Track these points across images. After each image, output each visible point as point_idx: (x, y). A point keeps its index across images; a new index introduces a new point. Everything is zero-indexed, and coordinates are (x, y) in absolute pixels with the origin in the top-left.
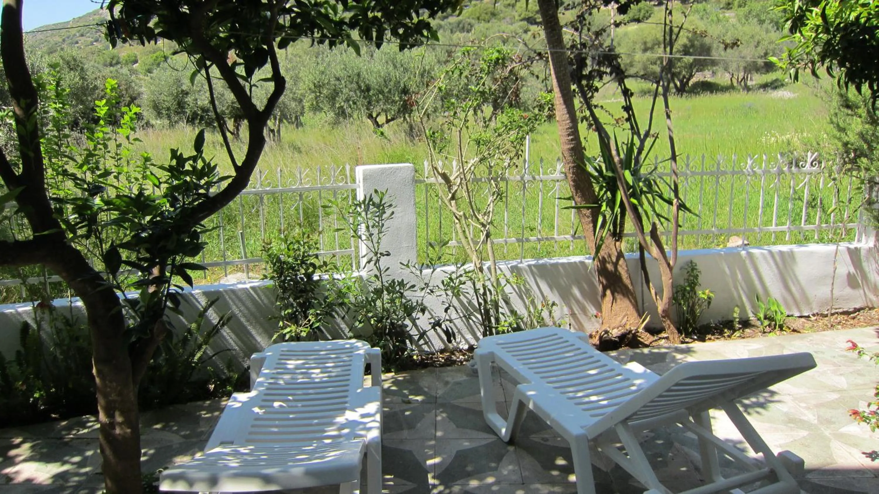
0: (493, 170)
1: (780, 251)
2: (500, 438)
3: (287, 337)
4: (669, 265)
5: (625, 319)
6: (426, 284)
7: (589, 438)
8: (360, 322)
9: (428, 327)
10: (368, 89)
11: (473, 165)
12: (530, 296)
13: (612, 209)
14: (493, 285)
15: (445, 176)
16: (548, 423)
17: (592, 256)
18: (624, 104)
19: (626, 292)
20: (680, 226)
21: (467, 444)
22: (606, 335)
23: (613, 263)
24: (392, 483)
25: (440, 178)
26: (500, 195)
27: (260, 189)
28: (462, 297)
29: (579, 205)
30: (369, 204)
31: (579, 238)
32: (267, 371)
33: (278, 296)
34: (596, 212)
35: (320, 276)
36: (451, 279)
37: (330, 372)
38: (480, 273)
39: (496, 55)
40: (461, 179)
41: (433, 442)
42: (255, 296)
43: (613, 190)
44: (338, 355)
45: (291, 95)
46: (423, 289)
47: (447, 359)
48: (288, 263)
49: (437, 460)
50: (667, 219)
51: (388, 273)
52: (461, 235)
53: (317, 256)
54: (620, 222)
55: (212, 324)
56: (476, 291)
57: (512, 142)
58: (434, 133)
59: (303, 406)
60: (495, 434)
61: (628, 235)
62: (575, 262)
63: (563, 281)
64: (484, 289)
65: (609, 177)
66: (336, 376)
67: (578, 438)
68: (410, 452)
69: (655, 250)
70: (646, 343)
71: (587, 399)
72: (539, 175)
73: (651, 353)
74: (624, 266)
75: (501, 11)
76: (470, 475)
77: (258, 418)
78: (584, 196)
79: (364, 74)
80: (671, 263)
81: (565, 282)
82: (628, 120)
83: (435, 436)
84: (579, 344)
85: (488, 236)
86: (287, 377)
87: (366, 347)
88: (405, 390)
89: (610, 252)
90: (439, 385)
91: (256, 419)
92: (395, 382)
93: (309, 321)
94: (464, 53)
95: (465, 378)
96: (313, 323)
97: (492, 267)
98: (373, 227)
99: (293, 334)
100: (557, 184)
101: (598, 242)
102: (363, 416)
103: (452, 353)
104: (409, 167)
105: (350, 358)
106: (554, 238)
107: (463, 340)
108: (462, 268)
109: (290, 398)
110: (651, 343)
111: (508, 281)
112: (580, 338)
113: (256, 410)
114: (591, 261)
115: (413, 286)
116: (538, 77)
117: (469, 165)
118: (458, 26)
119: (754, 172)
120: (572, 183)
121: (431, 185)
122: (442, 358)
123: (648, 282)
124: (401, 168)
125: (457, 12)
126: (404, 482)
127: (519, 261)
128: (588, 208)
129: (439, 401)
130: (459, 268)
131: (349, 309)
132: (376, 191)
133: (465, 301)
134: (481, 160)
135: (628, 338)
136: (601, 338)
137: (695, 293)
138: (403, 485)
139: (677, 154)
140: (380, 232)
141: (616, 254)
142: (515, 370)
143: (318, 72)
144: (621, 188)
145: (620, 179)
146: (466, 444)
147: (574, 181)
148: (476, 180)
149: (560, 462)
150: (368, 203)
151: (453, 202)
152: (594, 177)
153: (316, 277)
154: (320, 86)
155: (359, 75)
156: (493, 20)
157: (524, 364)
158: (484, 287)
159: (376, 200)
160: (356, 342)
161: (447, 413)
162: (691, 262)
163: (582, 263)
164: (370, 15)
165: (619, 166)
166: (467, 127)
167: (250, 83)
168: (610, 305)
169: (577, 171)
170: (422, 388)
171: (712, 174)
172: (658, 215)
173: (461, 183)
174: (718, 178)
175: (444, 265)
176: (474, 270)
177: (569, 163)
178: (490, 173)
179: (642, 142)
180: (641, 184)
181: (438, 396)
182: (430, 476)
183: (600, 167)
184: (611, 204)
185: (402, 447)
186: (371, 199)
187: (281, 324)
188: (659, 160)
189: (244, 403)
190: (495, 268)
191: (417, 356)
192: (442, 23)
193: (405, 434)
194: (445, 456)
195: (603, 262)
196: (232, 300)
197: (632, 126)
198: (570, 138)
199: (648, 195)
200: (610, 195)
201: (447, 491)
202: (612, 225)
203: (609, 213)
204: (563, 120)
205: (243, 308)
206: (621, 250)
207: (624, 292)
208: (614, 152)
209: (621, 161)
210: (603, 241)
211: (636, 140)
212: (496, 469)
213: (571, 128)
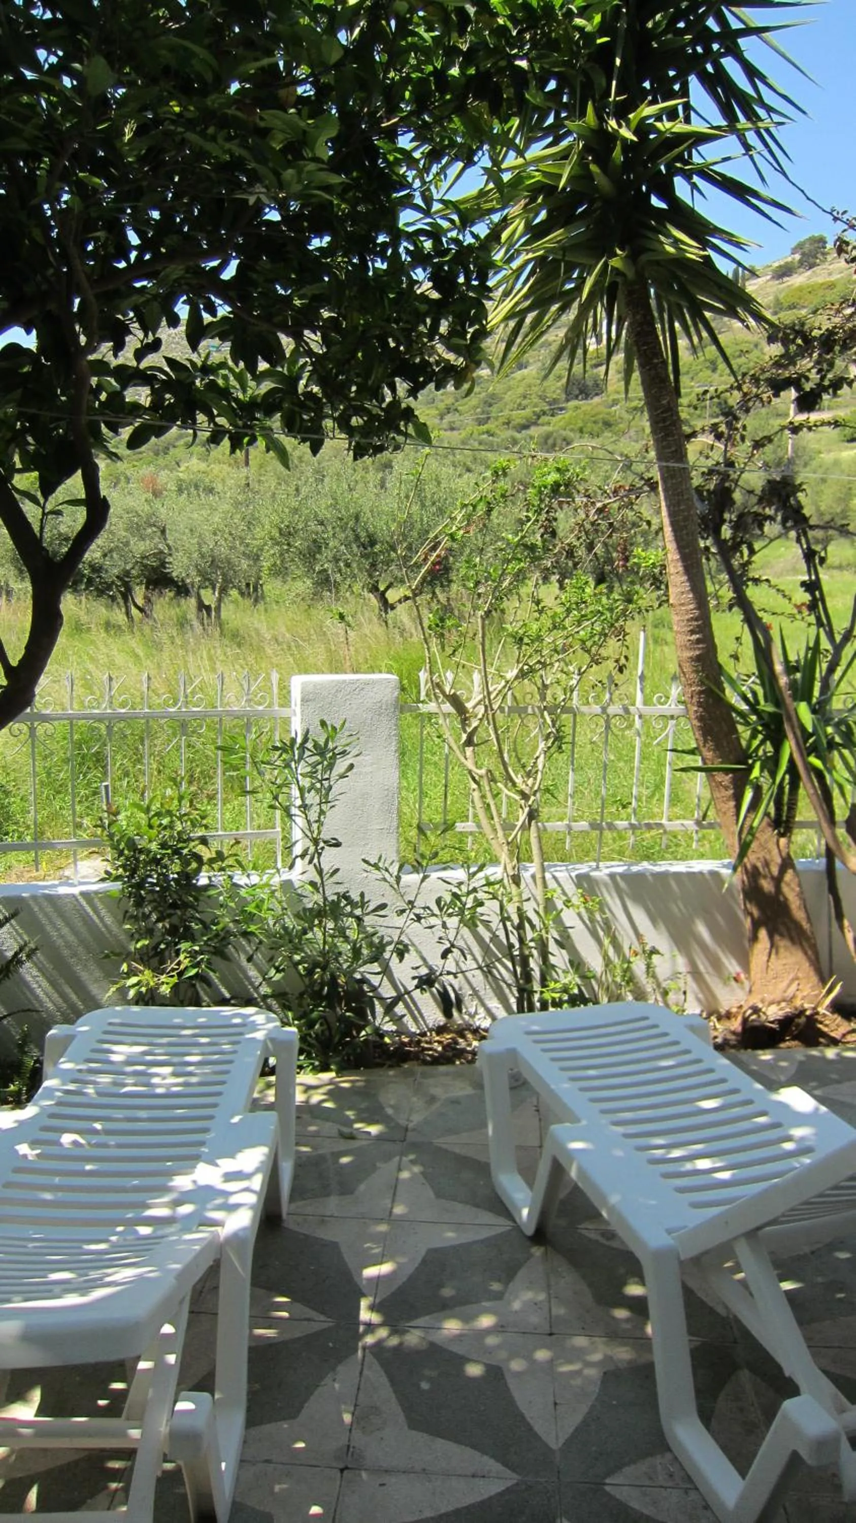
0: (549, 693)
2: (517, 1228)
3: (132, 993)
5: (794, 986)
6: (407, 904)
7: (682, 1258)
8: (278, 970)
9: (411, 985)
10: (373, 543)
13: (773, 774)
14: (537, 912)
15: (456, 701)
16: (604, 1214)
17: (732, 861)
19: (797, 935)
21: (450, 1234)
22: (754, 1017)
23: (773, 878)
24: (285, 1314)
25: (446, 705)
26: (558, 739)
27: (109, 711)
28: (481, 929)
29: (709, 765)
31: (711, 826)
32: (69, 1066)
33: (127, 912)
34: (740, 780)
35: (210, 878)
36: (455, 895)
37: (191, 1074)
38: (513, 887)
39: (553, 477)
40: (486, 707)
41: (383, 1228)
42: (89, 909)
43: (776, 737)
44: (215, 1039)
45: (242, 548)
46: (403, 911)
47: (449, 1045)
48: (149, 851)
49: (386, 1268)
51: (336, 878)
52: (480, 813)
53: (204, 841)
54: (789, 800)
55: (5, 957)
56: (504, 920)
59: (119, 1146)
61: (804, 825)
62: (701, 873)
63: (677, 909)
64: (520, 918)
65: (770, 714)
66: (200, 1084)
67: (660, 1255)
68: (335, 1245)
69: (853, 857)
70: (833, 1034)
71: (688, 1166)
73: (841, 1059)
74: (794, 886)
75: (621, 418)
76: (445, 1307)
77: (23, 1167)
78: (718, 749)
79: (366, 516)
81: (680, 910)
82: (812, 607)
83: (391, 1212)
84: (690, 1041)
85: (533, 815)
86: (105, 1079)
87: (271, 1025)
88: (350, 1109)
89: (768, 857)
90: (417, 1101)
91: (17, 1170)
92: (335, 1093)
93: (179, 964)
94: (496, 472)
96: (186, 968)
97: (538, 876)
99: (143, 989)
100: (671, 724)
101: (743, 836)
102: (230, 1177)
103: (461, 1033)
104: (388, 681)
105: (236, 1047)
106: (660, 825)
107: (481, 1010)
108: (481, 875)
109: (98, 1126)
110: (844, 1035)
111: (569, 902)
113: (24, 1149)
114: (730, 871)
115: (383, 906)
117: (503, 683)
118: (546, 443)
120: (696, 722)
121: (429, 716)
122: (439, 1042)
123: (840, 916)
124: (373, 683)
125: (466, 392)
126: (313, 1314)
127: (594, 865)
128: (727, 771)
129: (411, 1137)
130: (475, 874)
131: (261, 942)
132: (324, 724)
133: (487, 936)
135: (798, 1025)
136: (745, 1021)
138: (309, 1320)
140: (323, 802)
141: (779, 861)
142: (552, 1091)
143: (287, 510)
144: (790, 735)
145: (789, 719)
146: (450, 1236)
147: (700, 719)
148: (516, 711)
149: (634, 1291)
151: (469, 750)
152: (741, 714)
153: (203, 881)
154: (290, 533)
155: (357, 518)
156: (607, 434)
157: (573, 1079)
158: (520, 912)
159: (323, 740)
160: (257, 1013)
161: (422, 1164)
163: (715, 874)
165: (787, 693)
167: (43, 508)
168: (765, 958)
169: (706, 701)
170: (383, 1108)
173: (484, 715)
175: (444, 869)
176: (502, 880)
177: (691, 685)
178: (543, 698)
179: (838, 649)
180: (830, 730)
181: (411, 1125)
182: (364, 1303)
183: (754, 694)
184: (771, 765)
185: (320, 1234)
187: (124, 967)
190: (544, 878)
191: (392, 1038)
192: (518, 436)
193: (332, 1204)
194: (402, 1260)
195: (754, 874)
196: (46, 915)
197: (818, 619)
198: (695, 637)
199: (846, 752)
200: (769, 747)
201: (394, 1341)
202: (772, 804)
203: (765, 782)
204: (682, 605)
205: (65, 931)
206: (788, 855)
207: (794, 934)
208: (779, 668)
209: (793, 685)
210: (753, 835)
211: (825, 644)
212: (499, 1296)
213: (696, 619)
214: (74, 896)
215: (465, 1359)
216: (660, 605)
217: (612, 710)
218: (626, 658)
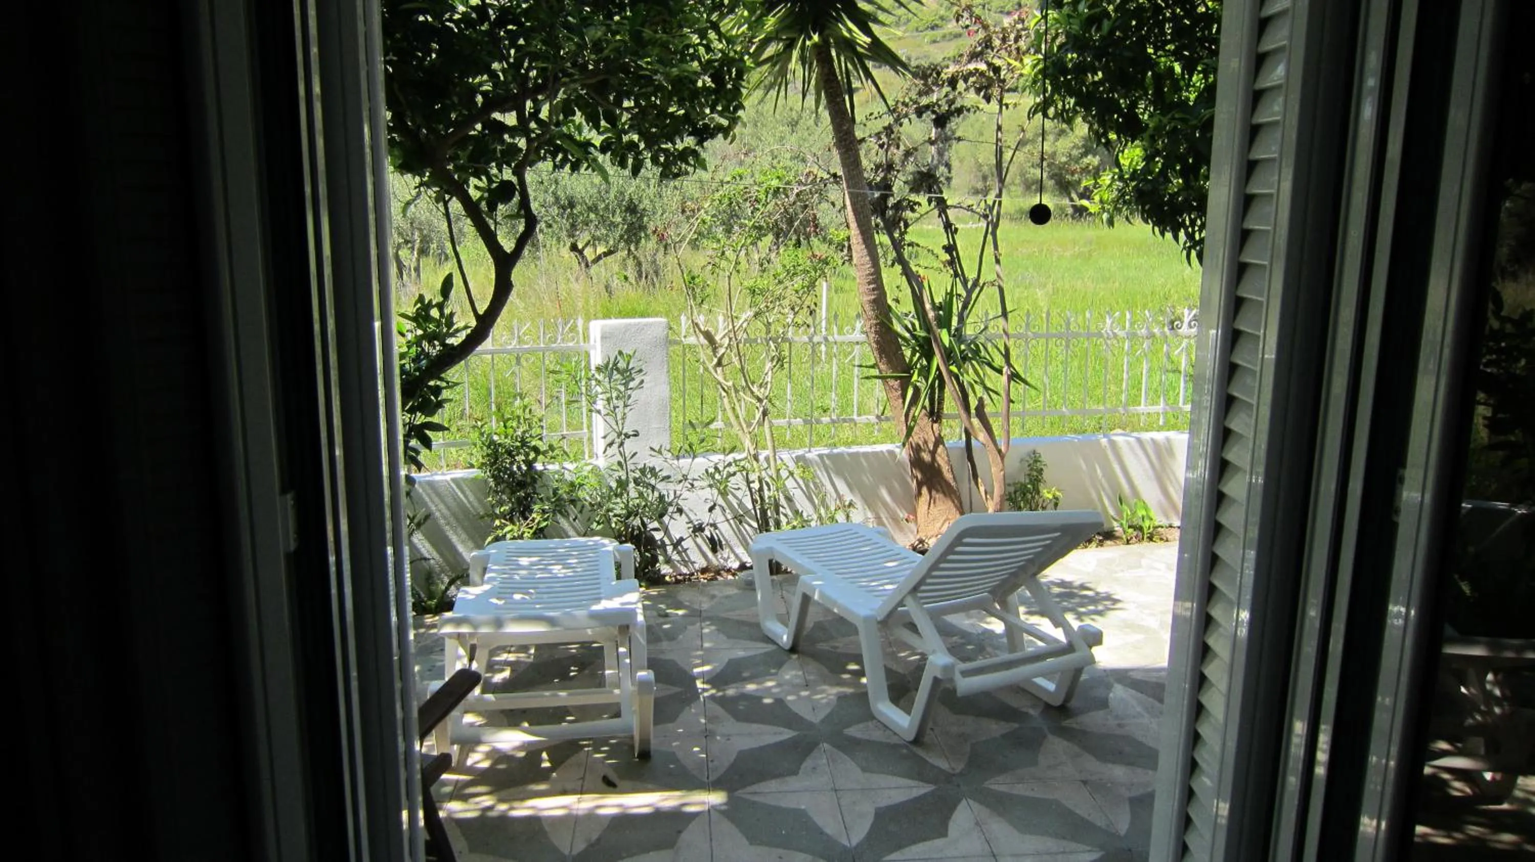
0: (773, 328)
1: (1152, 440)
2: (780, 646)
3: (508, 536)
4: (999, 451)
5: (946, 525)
6: (683, 476)
7: (879, 619)
8: (599, 523)
9: (685, 535)
10: (572, 205)
11: (746, 320)
12: (820, 492)
13: (927, 378)
14: (771, 477)
15: (708, 336)
16: (835, 609)
17: (902, 441)
18: (946, 243)
19: (949, 492)
20: (1013, 402)
22: (921, 546)
23: (930, 451)
25: (701, 337)
26: (780, 361)
28: (730, 497)
29: (884, 374)
30: (612, 369)
31: (887, 419)
32: (497, 567)
33: (490, 489)
34: (905, 383)
35: (543, 464)
36: (716, 469)
37: (575, 567)
38: (755, 463)
40: (730, 339)
41: (699, 653)
42: (458, 490)
43: (929, 356)
44: (581, 552)
46: (681, 481)
48: (504, 445)
49: (707, 668)
50: (996, 393)
51: (634, 460)
52: (730, 413)
53: (541, 437)
54: (939, 397)
56: (749, 485)
57: (797, 292)
58: (693, 278)
60: (773, 642)
61: (950, 417)
62: (882, 452)
63: (867, 479)
64: (760, 482)
65: (923, 337)
66: (582, 571)
67: (867, 619)
68: (673, 661)
69: (982, 436)
71: (881, 588)
72: (833, 335)
74: (944, 455)
76: (746, 680)
78: (889, 362)
80: (1003, 449)
81: (870, 481)
82: (951, 263)
83: (702, 646)
84: (877, 538)
85: (765, 413)
86: (523, 572)
87: (614, 546)
88: (662, 603)
89: (926, 437)
90: (704, 599)
93: (534, 519)
95: (736, 591)
96: (540, 521)
97: (771, 457)
98: (617, 399)
99: (516, 533)
100: (857, 347)
101: (909, 421)
103: (718, 572)
104: (660, 323)
105: (596, 554)
106: (852, 420)
107: (732, 556)
109: (532, 591)
111: (791, 474)
112: (879, 533)
113: (494, 601)
114: (901, 449)
115: (669, 477)
116: (833, 204)
117: (741, 322)
119: (1115, 335)
120: (875, 346)
121: (690, 346)
122: (704, 578)
123: (975, 476)
124: (651, 325)
125: (729, 139)
126: (669, 687)
127: (807, 449)
128: (896, 378)
129: (704, 614)
130: (728, 455)
132: (620, 353)
133: (735, 503)
134: (757, 315)
137: (1038, 492)
139: (1008, 309)
140: (626, 406)
141: (933, 439)
142: (799, 564)
144: (937, 351)
145: (936, 341)
146: (741, 654)
147: (877, 342)
148: (750, 341)
149: (853, 667)
150: (610, 368)
151: (719, 370)
152: (905, 338)
153: (538, 466)
157: (810, 558)
158: (760, 479)
159: (622, 365)
160: (601, 539)
161: (715, 625)
162: (1034, 452)
163: (891, 453)
164: (625, 138)
165: (934, 323)
166: (738, 271)
167: (495, 220)
168: (927, 507)
169: (881, 330)
170: (683, 602)
171: (1059, 336)
172: (987, 389)
173: (729, 345)
174: (1068, 342)
176: (747, 459)
177: (870, 320)
178: (768, 332)
179: (969, 292)
180: (963, 347)
181: (703, 609)
182: (698, 681)
183: (913, 325)
184: (925, 372)
185: (662, 657)
186: (615, 364)
187: (496, 523)
188: (991, 317)
189: (477, 596)
190: (775, 458)
191: (670, 577)
194: (715, 664)
195: (917, 449)
196: (428, 495)
197: (956, 272)
198: (872, 286)
199: (974, 362)
200: (925, 363)
201: (720, 694)
202: (927, 400)
203: (922, 385)
204: (863, 265)
205: (442, 506)
206: (940, 435)
207: (946, 490)
208: (928, 306)
209: (938, 318)
210: (915, 422)
211: (960, 290)
212: (776, 674)
213: (872, 274)
214: (446, 481)
215: (761, 698)
216: (844, 263)
217: (816, 339)
218: (815, 304)
